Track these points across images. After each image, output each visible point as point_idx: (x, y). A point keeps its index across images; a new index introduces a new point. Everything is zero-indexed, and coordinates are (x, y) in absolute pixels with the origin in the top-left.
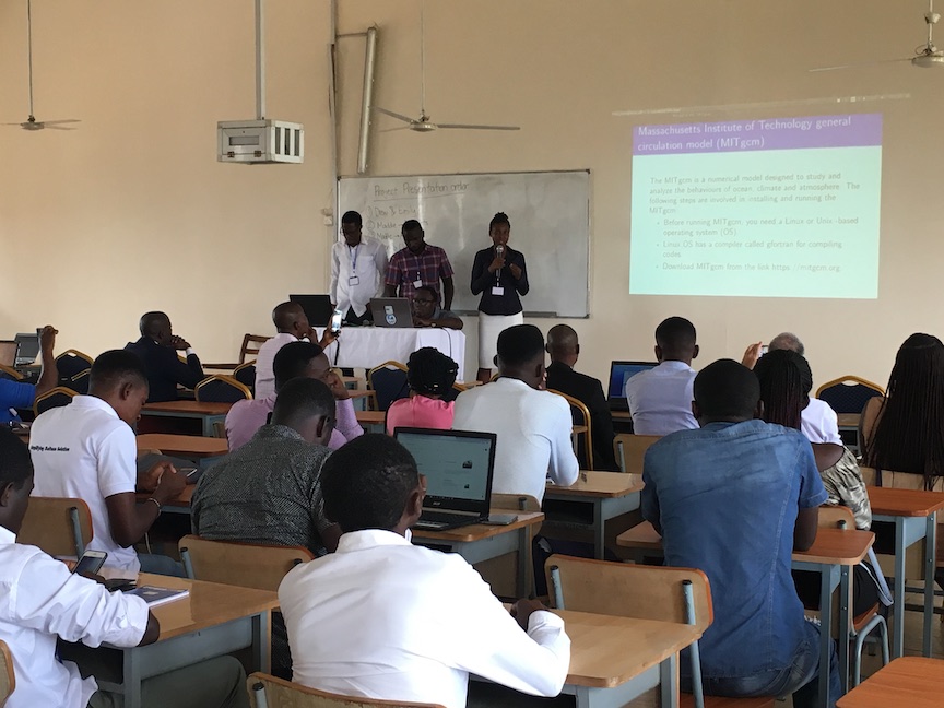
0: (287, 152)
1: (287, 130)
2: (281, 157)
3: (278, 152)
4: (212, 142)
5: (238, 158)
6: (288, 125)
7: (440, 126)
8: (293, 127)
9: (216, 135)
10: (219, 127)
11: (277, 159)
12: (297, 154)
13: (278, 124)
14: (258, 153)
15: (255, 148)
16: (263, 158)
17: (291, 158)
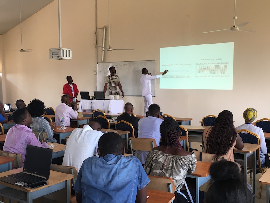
0: (66, 56)
1: (66, 51)
2: (65, 57)
3: (63, 56)
4: (48, 54)
5: (54, 58)
6: (66, 49)
7: (114, 50)
8: (68, 50)
9: (49, 52)
10: (50, 50)
11: (63, 58)
12: (70, 57)
13: (63, 49)
14: (58, 57)
15: (58, 55)
16: (59, 58)
17: (68, 58)
